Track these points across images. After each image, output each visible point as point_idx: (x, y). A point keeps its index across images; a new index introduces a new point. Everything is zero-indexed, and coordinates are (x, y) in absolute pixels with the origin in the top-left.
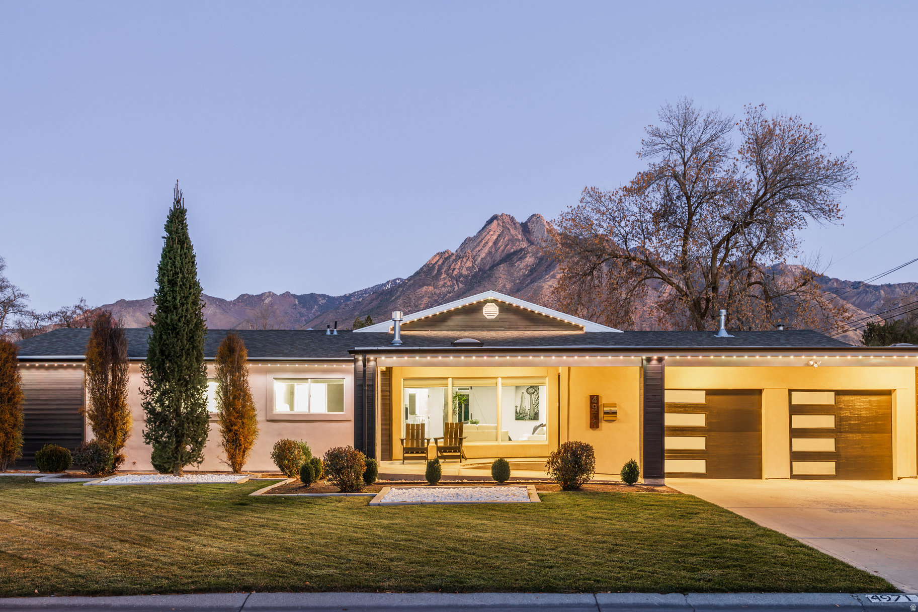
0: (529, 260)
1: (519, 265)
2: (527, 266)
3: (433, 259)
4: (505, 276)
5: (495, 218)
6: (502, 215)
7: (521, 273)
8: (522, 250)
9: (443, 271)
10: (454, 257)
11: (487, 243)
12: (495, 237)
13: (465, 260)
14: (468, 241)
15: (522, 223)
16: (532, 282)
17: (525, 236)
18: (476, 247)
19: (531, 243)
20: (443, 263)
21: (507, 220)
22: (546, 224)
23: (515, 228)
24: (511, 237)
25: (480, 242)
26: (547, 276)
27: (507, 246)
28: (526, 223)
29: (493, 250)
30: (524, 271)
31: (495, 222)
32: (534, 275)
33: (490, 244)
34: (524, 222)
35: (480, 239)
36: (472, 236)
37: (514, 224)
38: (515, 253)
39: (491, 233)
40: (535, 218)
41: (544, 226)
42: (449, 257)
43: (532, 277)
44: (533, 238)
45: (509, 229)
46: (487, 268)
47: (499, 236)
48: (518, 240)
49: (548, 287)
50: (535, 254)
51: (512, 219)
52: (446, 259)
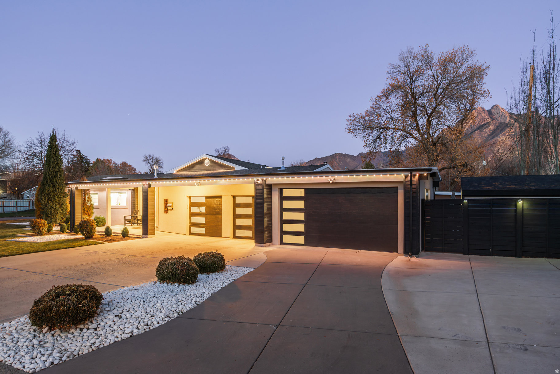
0: (491, 128)
1: (486, 131)
2: (490, 130)
4: (478, 136)
7: (487, 134)
8: (488, 123)
15: (488, 110)
16: (493, 138)
17: (490, 116)
19: (493, 119)
21: (480, 109)
23: (485, 113)
24: (482, 117)
26: (501, 135)
27: (480, 121)
28: (490, 110)
30: (488, 133)
32: (494, 135)
37: (484, 111)
38: (484, 125)
40: (495, 107)
41: (500, 110)
43: (493, 135)
44: (494, 117)
45: (481, 114)
46: (469, 133)
48: (486, 118)
50: (494, 124)
51: (483, 109)
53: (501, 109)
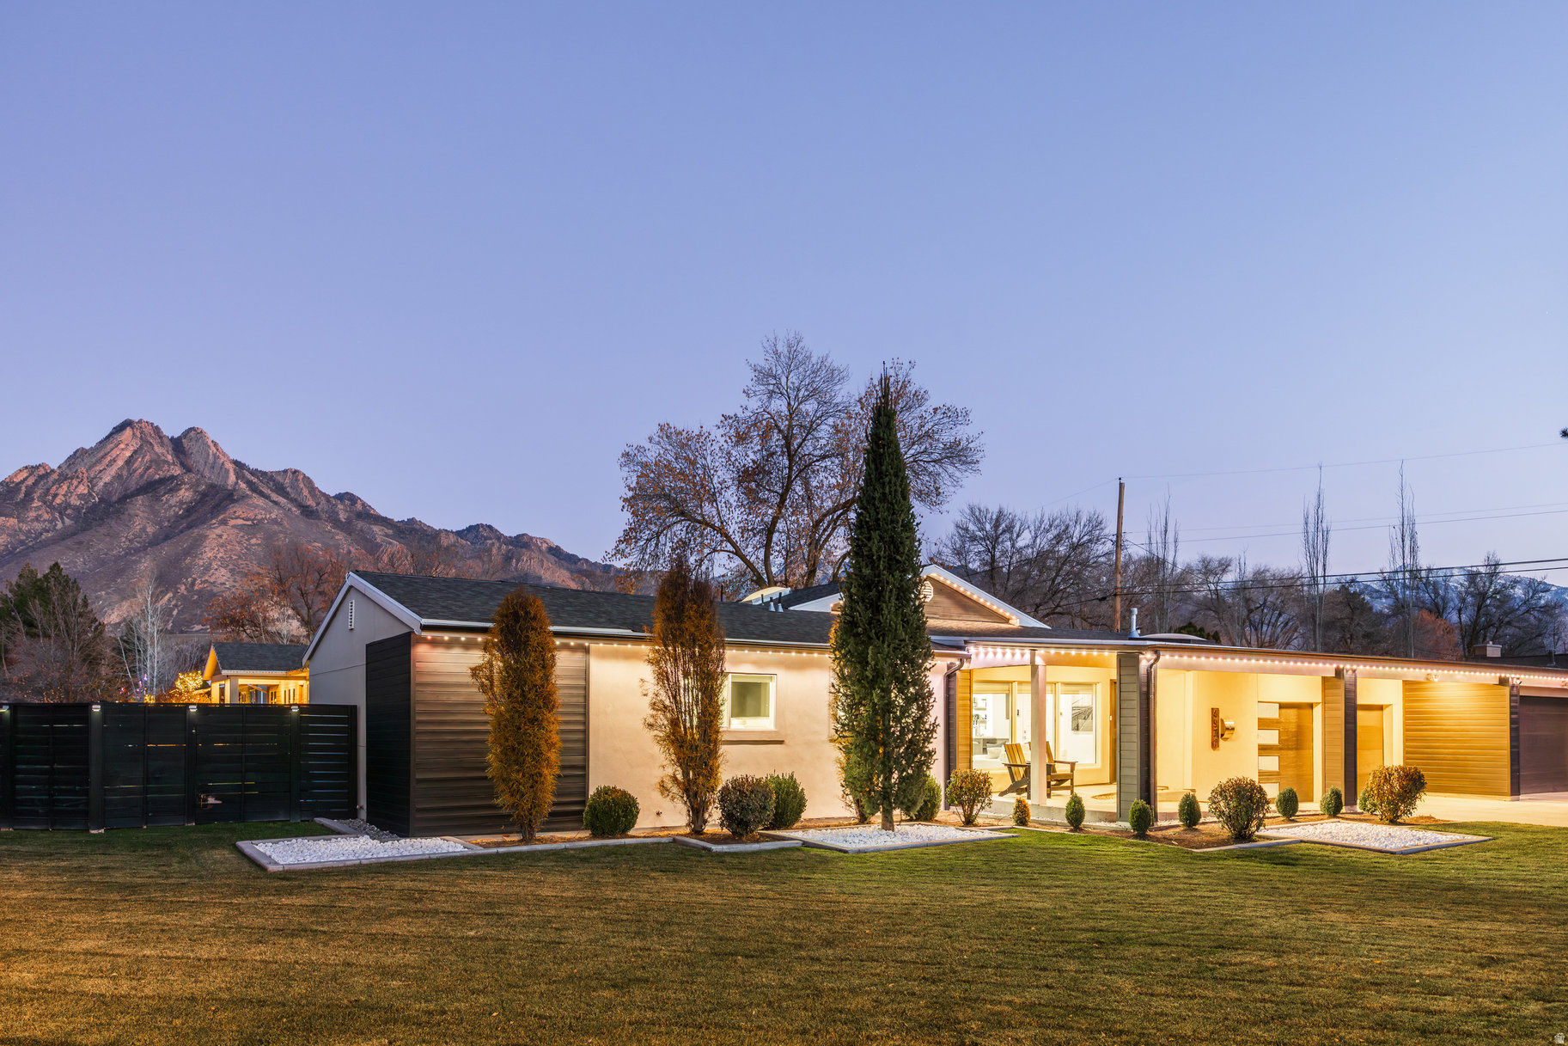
0: (185, 494)
1: (168, 500)
2: (181, 503)
3: (16, 475)
4: (146, 515)
5: (127, 424)
6: (140, 421)
7: (172, 513)
8: (173, 478)
9: (36, 496)
10: (55, 476)
11: (114, 460)
12: (128, 454)
13: (75, 482)
14: (79, 455)
15: (172, 438)
16: (189, 527)
17: (178, 457)
18: (95, 464)
19: (188, 470)
20: (35, 484)
21: (148, 430)
22: (212, 445)
23: (162, 444)
24: (155, 457)
25: (103, 457)
26: (214, 521)
27: (148, 468)
28: (179, 438)
29: (125, 473)
30: (177, 509)
31: (128, 431)
32: (193, 517)
33: (120, 463)
34: (176, 436)
35: (102, 453)
36: (87, 447)
37: (160, 437)
38: (162, 481)
39: (122, 446)
40: (194, 433)
41: (209, 447)
42: (47, 475)
43: (190, 519)
44: (191, 462)
45: (151, 444)
46: (115, 498)
47: (135, 452)
48: (167, 462)
49: (215, 536)
50: (194, 486)
51: (157, 430)
52: (41, 477)
53: (210, 443)
